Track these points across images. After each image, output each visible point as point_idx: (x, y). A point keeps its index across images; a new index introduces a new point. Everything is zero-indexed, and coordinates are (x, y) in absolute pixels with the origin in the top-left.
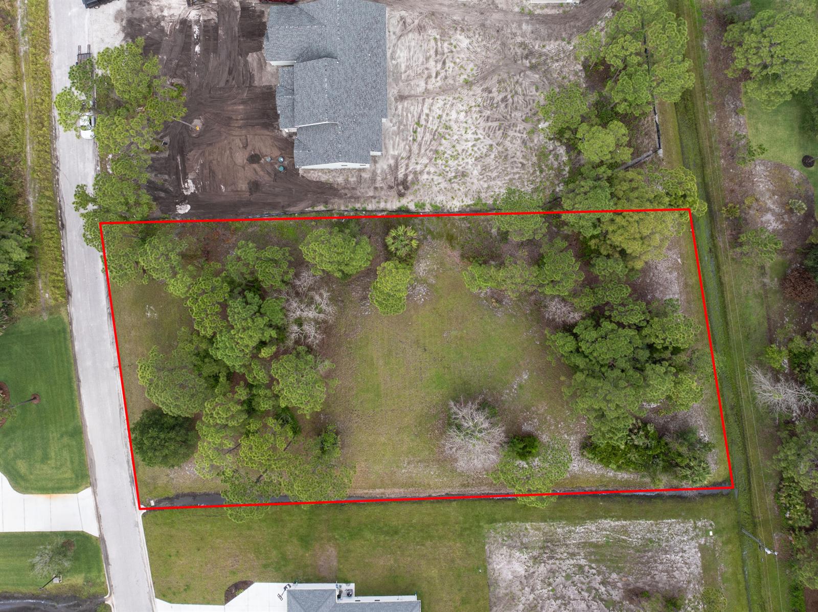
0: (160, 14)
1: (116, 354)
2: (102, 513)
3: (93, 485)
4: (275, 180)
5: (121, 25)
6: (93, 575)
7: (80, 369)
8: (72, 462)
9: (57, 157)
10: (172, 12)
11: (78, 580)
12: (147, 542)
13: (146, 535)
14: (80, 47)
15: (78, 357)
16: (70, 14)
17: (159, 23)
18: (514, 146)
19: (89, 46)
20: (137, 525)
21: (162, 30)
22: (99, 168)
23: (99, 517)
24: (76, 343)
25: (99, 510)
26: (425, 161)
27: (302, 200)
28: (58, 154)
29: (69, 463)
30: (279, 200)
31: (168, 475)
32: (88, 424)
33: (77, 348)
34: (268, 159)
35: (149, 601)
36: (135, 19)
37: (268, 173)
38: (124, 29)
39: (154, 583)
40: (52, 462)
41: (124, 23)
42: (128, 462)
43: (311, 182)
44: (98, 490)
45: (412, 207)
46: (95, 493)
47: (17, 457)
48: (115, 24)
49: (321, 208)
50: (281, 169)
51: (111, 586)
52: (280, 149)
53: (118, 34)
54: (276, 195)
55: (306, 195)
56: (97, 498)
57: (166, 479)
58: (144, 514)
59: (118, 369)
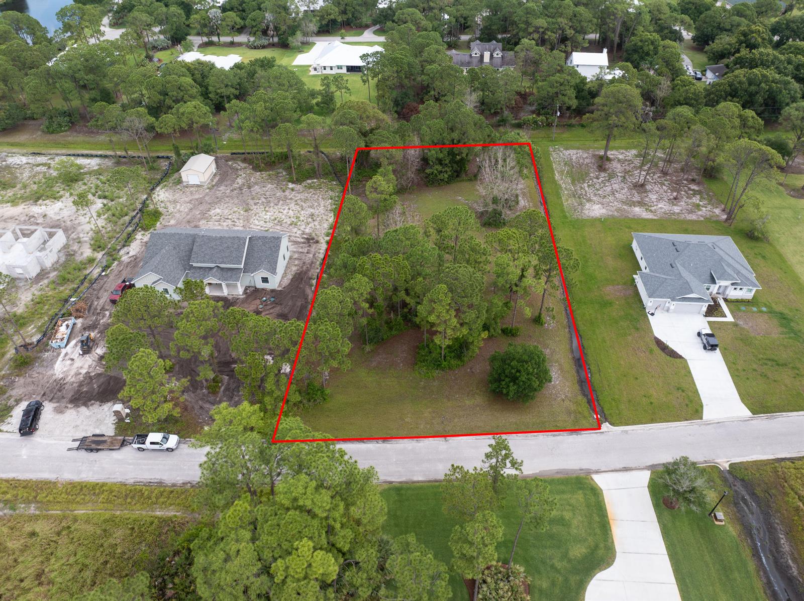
0: (81, 376)
1: (431, 439)
2: (621, 466)
3: (589, 472)
4: (281, 304)
5: (71, 408)
8: (563, 492)
9: (183, 484)
10: (86, 366)
12: (642, 423)
13: (634, 423)
14: (69, 449)
15: (432, 478)
16: (25, 457)
17: (90, 378)
18: (299, 196)
19: (74, 440)
20: (626, 432)
21: (99, 375)
23: (626, 469)
24: (415, 479)
25: (617, 468)
26: (295, 230)
27: (304, 291)
28: (181, 482)
29: (565, 496)
30: (299, 304)
31: (563, 400)
33: (420, 479)
34: (261, 306)
35: (708, 426)
36: (73, 396)
37: (273, 308)
38: (77, 406)
39: (687, 420)
40: (567, 515)
41: (70, 406)
42: (554, 436)
43: (289, 285)
44: (594, 468)
45: (328, 238)
46: (598, 472)
47: (565, 556)
48: (66, 414)
49: (314, 282)
50: (272, 299)
51: (706, 462)
52: (255, 299)
53: (78, 412)
54: (294, 305)
55: (300, 288)
56: (603, 470)
57: (567, 403)
58: (612, 424)
59: (448, 438)
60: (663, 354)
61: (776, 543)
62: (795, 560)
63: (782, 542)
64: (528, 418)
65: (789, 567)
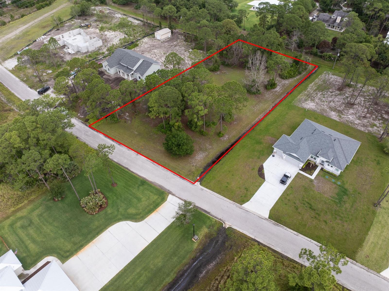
1: (133, 151)
3: (170, 193)
6: (208, 223)
7: (124, 165)
8: (152, 192)
11: (204, 231)
12: (213, 191)
13: (210, 189)
15: (119, 162)
20: (202, 190)
22: (77, 119)
24: (114, 160)
25: (182, 198)
29: (151, 194)
31: (193, 166)
32: (145, 177)
33: (116, 161)
35: (240, 209)
39: (234, 201)
40: (144, 199)
42: (174, 174)
44: (174, 193)
46: (173, 195)
47: (126, 209)
51: (220, 219)
56: (176, 195)
57: (194, 168)
58: (200, 184)
59: (139, 154)
60: (257, 173)
61: (208, 262)
62: (207, 273)
63: (212, 264)
64: (172, 164)
65: (201, 273)
